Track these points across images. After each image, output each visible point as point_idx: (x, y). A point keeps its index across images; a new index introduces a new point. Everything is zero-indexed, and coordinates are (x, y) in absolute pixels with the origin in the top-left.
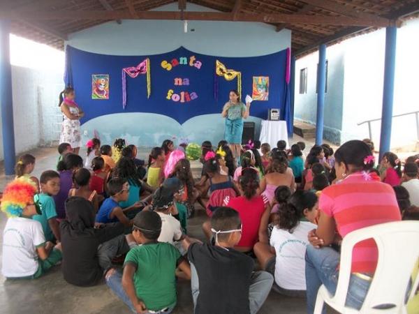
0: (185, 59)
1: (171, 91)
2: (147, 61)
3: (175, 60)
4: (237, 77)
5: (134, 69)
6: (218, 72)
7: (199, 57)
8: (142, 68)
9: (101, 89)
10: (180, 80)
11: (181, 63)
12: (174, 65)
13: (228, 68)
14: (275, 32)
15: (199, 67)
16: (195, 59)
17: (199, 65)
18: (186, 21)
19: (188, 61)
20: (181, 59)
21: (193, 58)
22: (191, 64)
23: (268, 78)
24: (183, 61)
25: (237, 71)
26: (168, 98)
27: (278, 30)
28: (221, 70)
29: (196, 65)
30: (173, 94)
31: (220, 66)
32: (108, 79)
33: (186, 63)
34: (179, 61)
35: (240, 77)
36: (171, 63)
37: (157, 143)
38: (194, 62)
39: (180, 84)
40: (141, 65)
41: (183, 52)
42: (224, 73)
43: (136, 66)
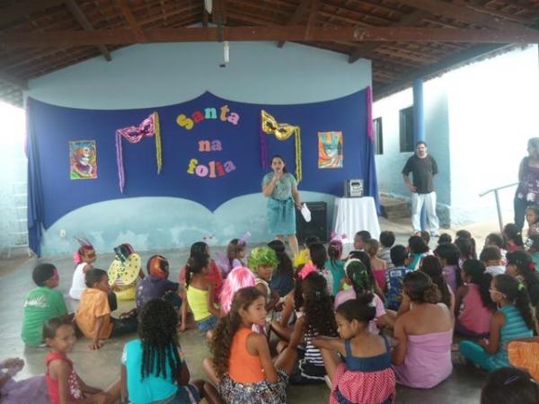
0: (214, 110)
1: (194, 161)
2: (154, 116)
3: (198, 113)
4: (294, 133)
5: (134, 129)
6: (265, 128)
7: (235, 107)
8: (147, 127)
9: (83, 163)
10: (207, 143)
11: (207, 116)
12: (197, 121)
13: (279, 121)
14: (347, 64)
15: (235, 122)
16: (228, 110)
17: (234, 119)
18: (226, 43)
19: (219, 113)
20: (207, 111)
21: (225, 109)
22: (223, 118)
23: (341, 133)
24: (210, 113)
25: (293, 125)
26: (190, 171)
27: (351, 61)
28: (269, 125)
29: (230, 119)
30: (197, 165)
31: (267, 119)
32: (94, 147)
33: (214, 116)
34: (204, 114)
35: (298, 134)
36: (192, 119)
37: (177, 243)
38: (228, 115)
39: (208, 149)
40: (146, 122)
41: (209, 99)
42: (275, 129)
43: (137, 125)
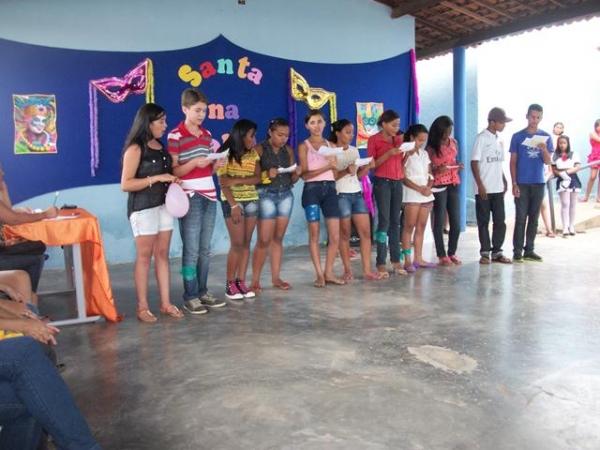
0: (229, 63)
2: (148, 63)
3: (208, 64)
4: (329, 102)
5: (118, 82)
6: (296, 94)
7: (257, 60)
8: (136, 80)
9: (35, 129)
10: (220, 107)
11: (221, 70)
12: (207, 76)
13: (312, 84)
15: (257, 81)
16: (248, 64)
17: (256, 77)
19: (236, 67)
20: (221, 62)
21: (244, 62)
22: (241, 74)
23: (381, 104)
24: (224, 66)
25: (329, 89)
27: (395, 16)
28: (300, 88)
29: (250, 76)
31: (298, 80)
32: (54, 104)
33: (230, 71)
34: (216, 66)
35: (333, 104)
36: (200, 73)
38: (248, 70)
39: (221, 117)
40: (133, 73)
41: (223, 47)
42: (306, 94)
43: (121, 76)
